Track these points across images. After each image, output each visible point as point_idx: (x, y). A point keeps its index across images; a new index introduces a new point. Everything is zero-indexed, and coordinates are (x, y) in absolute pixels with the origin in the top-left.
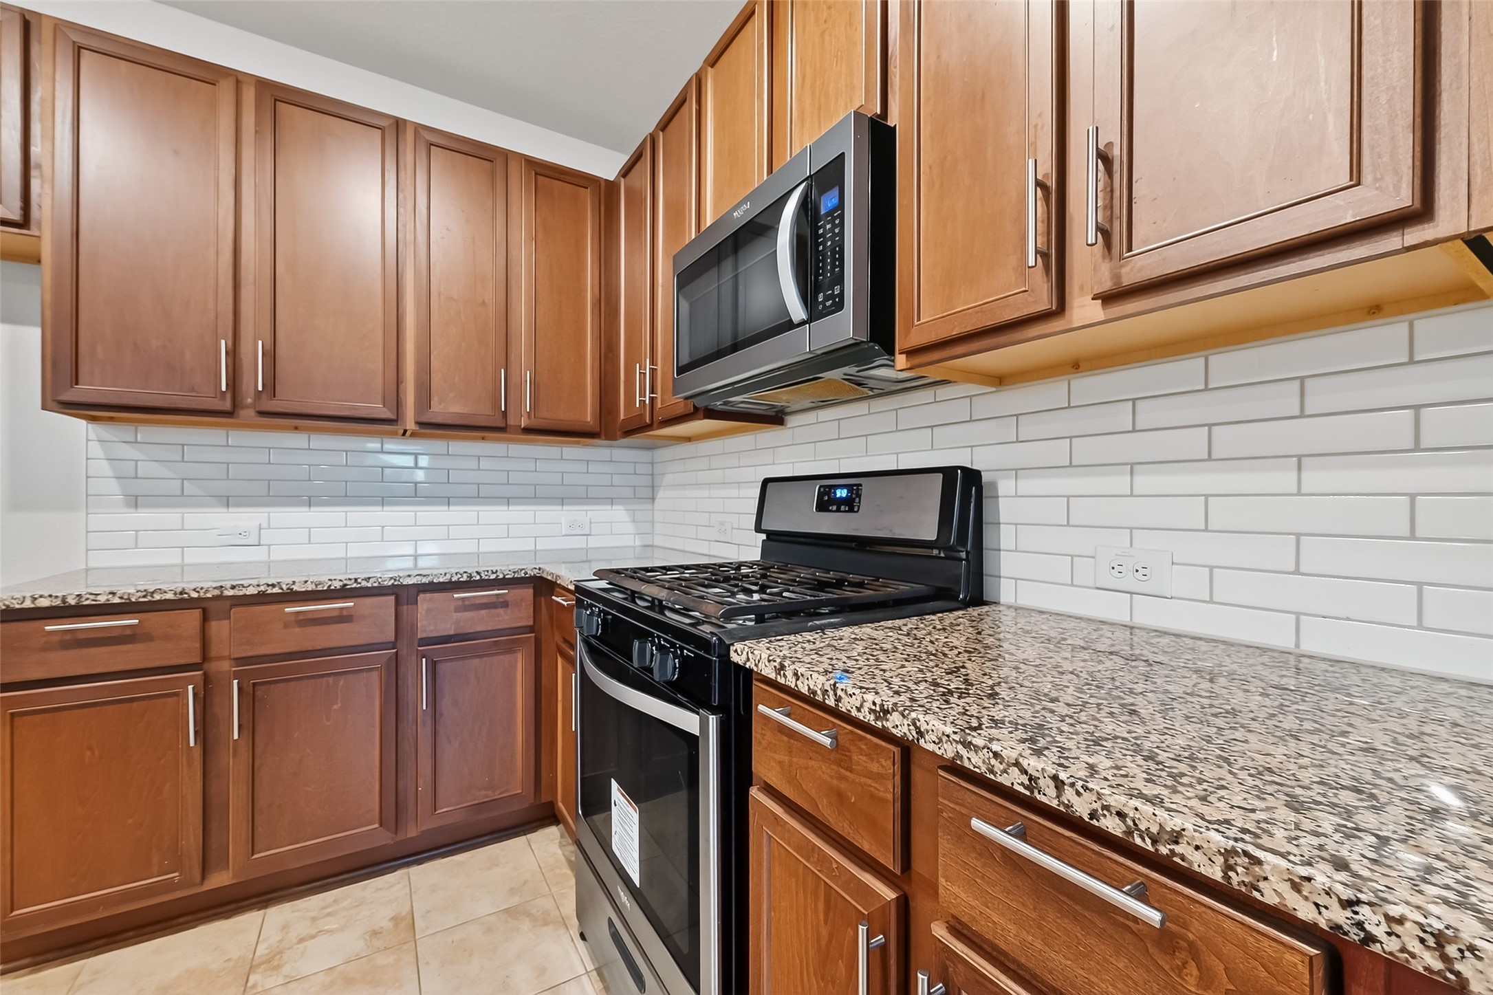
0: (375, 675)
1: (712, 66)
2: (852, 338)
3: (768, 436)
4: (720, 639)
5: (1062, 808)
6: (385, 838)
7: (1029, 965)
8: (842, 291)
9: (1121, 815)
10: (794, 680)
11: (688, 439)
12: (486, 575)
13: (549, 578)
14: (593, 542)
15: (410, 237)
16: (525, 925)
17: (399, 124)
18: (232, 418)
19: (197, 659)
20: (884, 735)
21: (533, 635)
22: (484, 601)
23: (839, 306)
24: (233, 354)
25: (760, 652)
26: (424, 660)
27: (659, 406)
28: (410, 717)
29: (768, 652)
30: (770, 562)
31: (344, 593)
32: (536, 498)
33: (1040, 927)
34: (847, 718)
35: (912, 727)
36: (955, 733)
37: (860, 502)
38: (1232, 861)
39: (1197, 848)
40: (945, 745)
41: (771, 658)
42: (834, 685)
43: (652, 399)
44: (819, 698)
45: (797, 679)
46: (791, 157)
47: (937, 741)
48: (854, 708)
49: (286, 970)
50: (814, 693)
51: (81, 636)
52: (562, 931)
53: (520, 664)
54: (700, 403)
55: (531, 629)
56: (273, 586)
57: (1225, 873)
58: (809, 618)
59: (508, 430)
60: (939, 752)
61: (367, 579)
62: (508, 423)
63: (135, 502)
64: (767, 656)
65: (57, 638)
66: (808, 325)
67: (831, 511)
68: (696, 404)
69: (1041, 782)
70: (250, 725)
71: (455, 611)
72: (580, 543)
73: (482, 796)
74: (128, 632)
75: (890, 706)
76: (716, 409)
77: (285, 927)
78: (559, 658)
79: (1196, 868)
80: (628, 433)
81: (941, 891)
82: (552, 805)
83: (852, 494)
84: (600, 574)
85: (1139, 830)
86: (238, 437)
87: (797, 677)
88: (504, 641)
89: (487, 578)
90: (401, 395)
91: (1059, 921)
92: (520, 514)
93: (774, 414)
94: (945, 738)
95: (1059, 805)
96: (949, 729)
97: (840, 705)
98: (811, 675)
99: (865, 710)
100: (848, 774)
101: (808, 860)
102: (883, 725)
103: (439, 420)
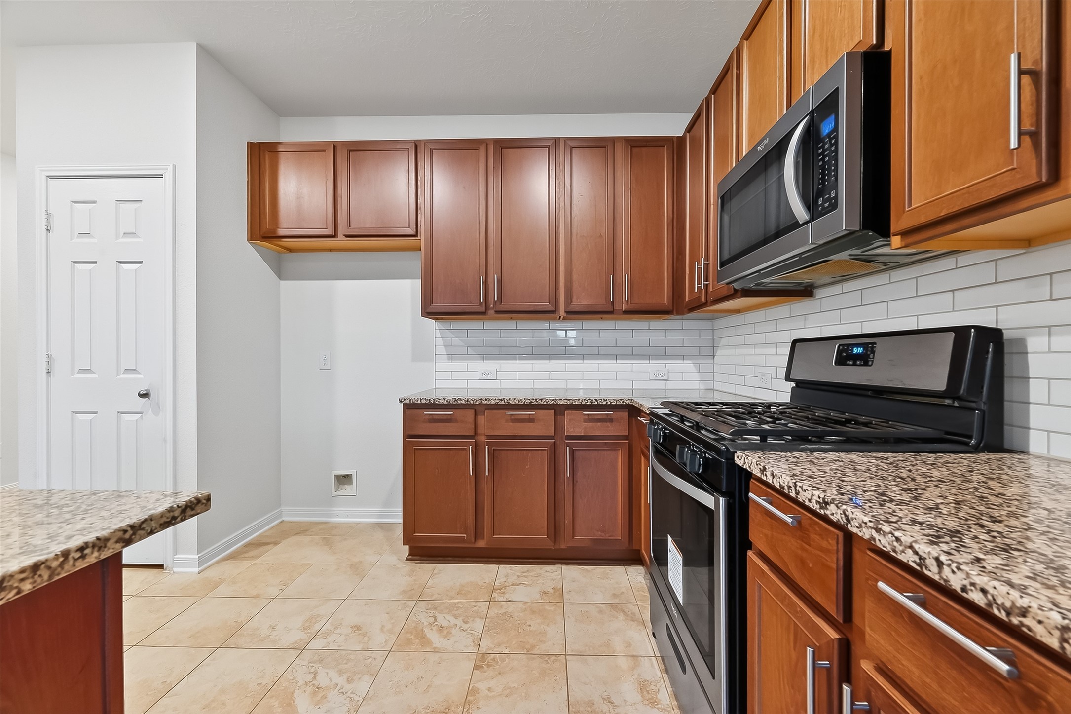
0: (545, 452)
1: (747, 40)
2: (845, 230)
3: (801, 306)
4: (727, 448)
5: (942, 582)
6: (550, 545)
7: (928, 700)
8: (837, 194)
9: (984, 591)
10: (771, 478)
11: (738, 311)
12: (600, 402)
13: (637, 405)
14: (670, 385)
15: (562, 205)
16: (621, 617)
17: (556, 141)
18: (485, 315)
19: (472, 433)
20: (825, 519)
21: (628, 441)
22: (599, 417)
23: (834, 206)
24: (486, 283)
25: (752, 458)
26: (568, 448)
27: (711, 290)
28: (561, 481)
29: (759, 459)
30: (794, 404)
31: (530, 406)
32: (633, 356)
33: (936, 673)
34: (802, 505)
35: (843, 516)
36: (870, 521)
37: (873, 358)
38: (1066, 636)
39: (1040, 622)
40: (864, 529)
41: (758, 463)
42: (795, 483)
43: (706, 286)
44: (786, 491)
45: (773, 478)
46: (804, 92)
47: (858, 526)
48: (807, 499)
49: (507, 596)
50: (783, 488)
51: (435, 417)
52: (642, 628)
53: (620, 459)
54: (736, 285)
55: (626, 438)
56: (501, 400)
57: (1061, 643)
58: (802, 443)
59: (614, 312)
60: (860, 534)
61: (541, 400)
62: (615, 308)
63: (451, 357)
64: (756, 461)
65: (427, 417)
66: (810, 224)
67: (849, 365)
68: (735, 287)
69: (928, 561)
70: (492, 470)
71: (584, 422)
72: (661, 385)
73: (599, 535)
74: (449, 418)
75: (829, 500)
76: (751, 289)
77: (507, 576)
78: (642, 457)
79: (1039, 638)
80: (691, 310)
81: (867, 636)
82: (638, 551)
83: (867, 351)
84: (665, 404)
85: (997, 604)
86: (489, 325)
87: (773, 475)
88: (610, 443)
89: (601, 403)
90: (558, 297)
91: (949, 671)
92: (590, 365)
93: (803, 288)
94: (863, 525)
95: (940, 579)
96: (866, 519)
97: (799, 497)
98: (781, 475)
99: (814, 501)
100: (807, 547)
101: (782, 604)
102: (825, 513)
103: (577, 309)
